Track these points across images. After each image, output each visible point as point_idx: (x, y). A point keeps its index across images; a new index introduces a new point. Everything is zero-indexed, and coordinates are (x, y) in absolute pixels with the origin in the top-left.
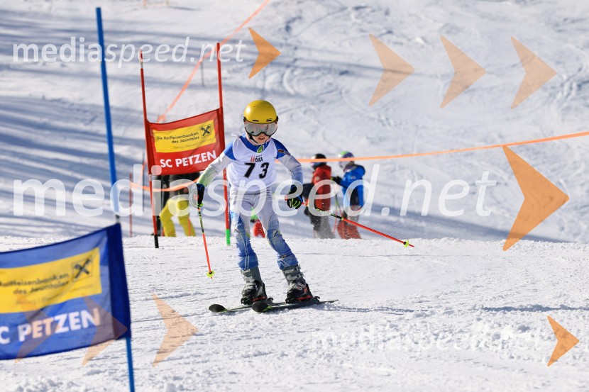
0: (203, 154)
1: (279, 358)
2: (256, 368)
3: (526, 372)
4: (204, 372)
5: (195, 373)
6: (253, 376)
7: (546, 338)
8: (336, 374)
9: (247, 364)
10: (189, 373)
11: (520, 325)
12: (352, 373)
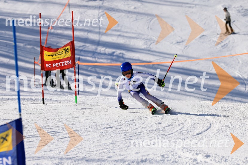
0: (65, 62)
7: (217, 161)
11: (206, 154)
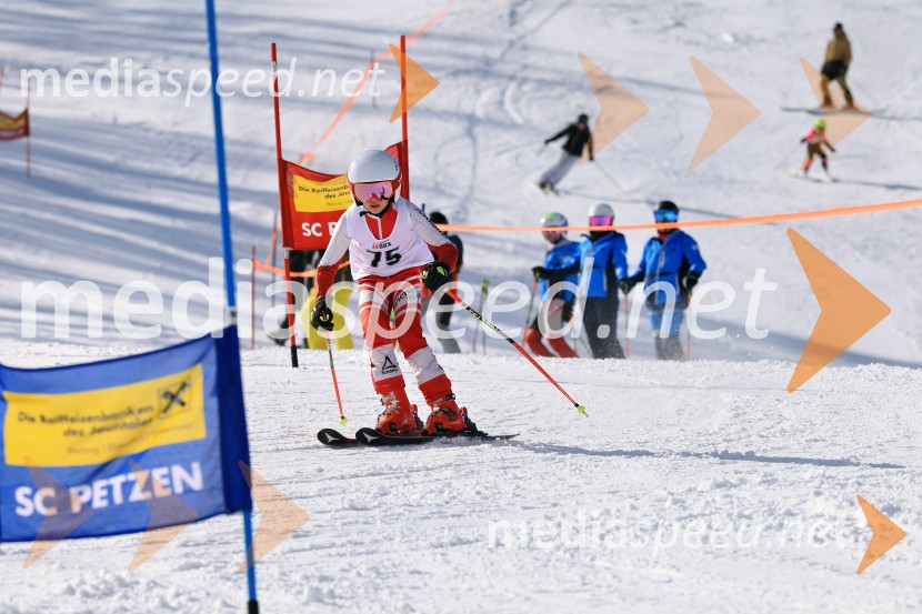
1: (491, 550)
2: (454, 565)
3: (894, 581)
4: (369, 569)
5: (355, 571)
6: (449, 579)
8: (583, 577)
9: (439, 558)
10: (343, 570)
12: (609, 577)
